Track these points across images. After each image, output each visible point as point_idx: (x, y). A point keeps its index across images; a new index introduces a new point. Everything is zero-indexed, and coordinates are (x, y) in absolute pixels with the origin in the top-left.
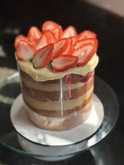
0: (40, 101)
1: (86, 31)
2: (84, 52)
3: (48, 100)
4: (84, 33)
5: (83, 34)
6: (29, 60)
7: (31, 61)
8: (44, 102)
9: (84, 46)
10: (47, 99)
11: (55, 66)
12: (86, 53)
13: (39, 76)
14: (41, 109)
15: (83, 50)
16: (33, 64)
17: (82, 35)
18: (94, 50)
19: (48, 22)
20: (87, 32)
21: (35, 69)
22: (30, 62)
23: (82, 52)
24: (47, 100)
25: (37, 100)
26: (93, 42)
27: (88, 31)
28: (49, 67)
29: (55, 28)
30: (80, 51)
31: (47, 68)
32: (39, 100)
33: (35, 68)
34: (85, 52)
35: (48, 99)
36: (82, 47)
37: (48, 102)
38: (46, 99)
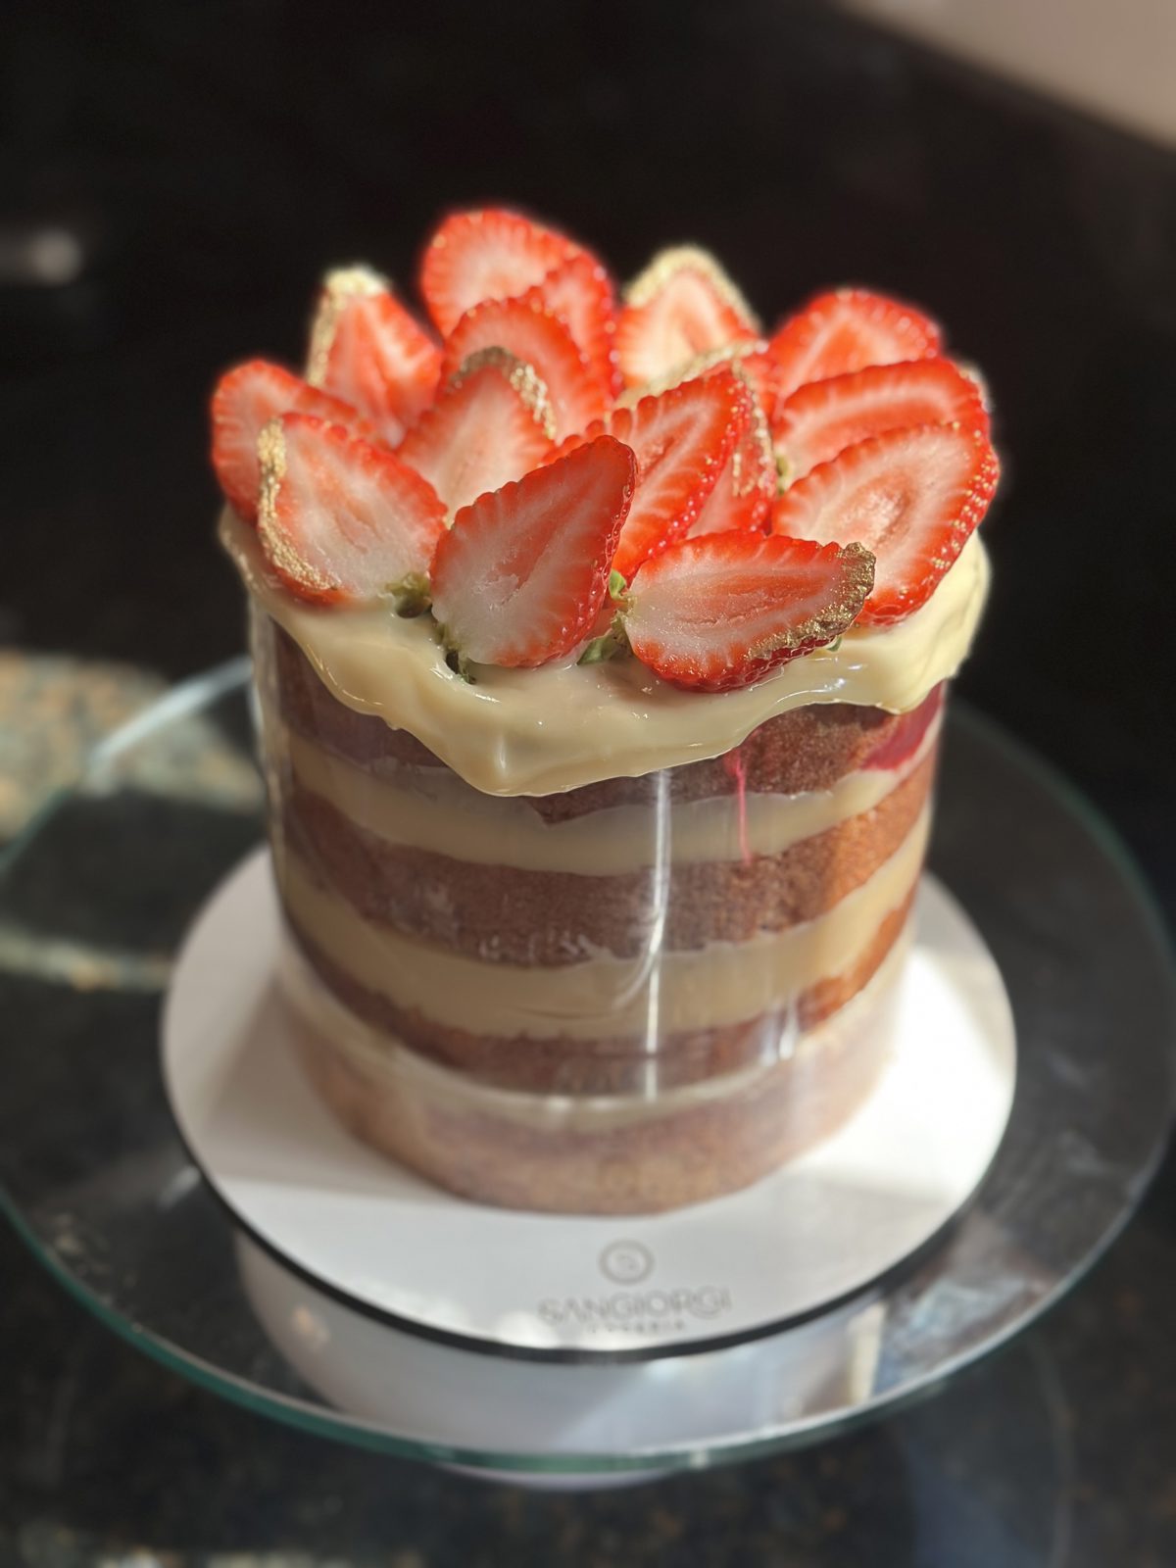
0: (504, 960)
1: (844, 295)
2: (890, 497)
3: (582, 951)
4: (827, 313)
5: (815, 317)
6: (395, 601)
7: (414, 607)
8: (537, 975)
9: (881, 443)
10: (574, 942)
11: (653, 650)
12: (906, 502)
13: (524, 745)
14: (510, 1032)
15: (878, 482)
16: (440, 635)
17: (812, 329)
18: (978, 470)
19: (475, 218)
20: (854, 302)
21: (472, 681)
22: (409, 622)
23: (873, 497)
24: (574, 950)
25: (476, 956)
26: (936, 395)
27: (863, 295)
28: (595, 654)
29: (553, 276)
30: (845, 485)
31: (582, 661)
32: (496, 955)
33: (473, 674)
34: (897, 495)
35: (583, 941)
36: (863, 452)
37: (579, 967)
38: (566, 944)
